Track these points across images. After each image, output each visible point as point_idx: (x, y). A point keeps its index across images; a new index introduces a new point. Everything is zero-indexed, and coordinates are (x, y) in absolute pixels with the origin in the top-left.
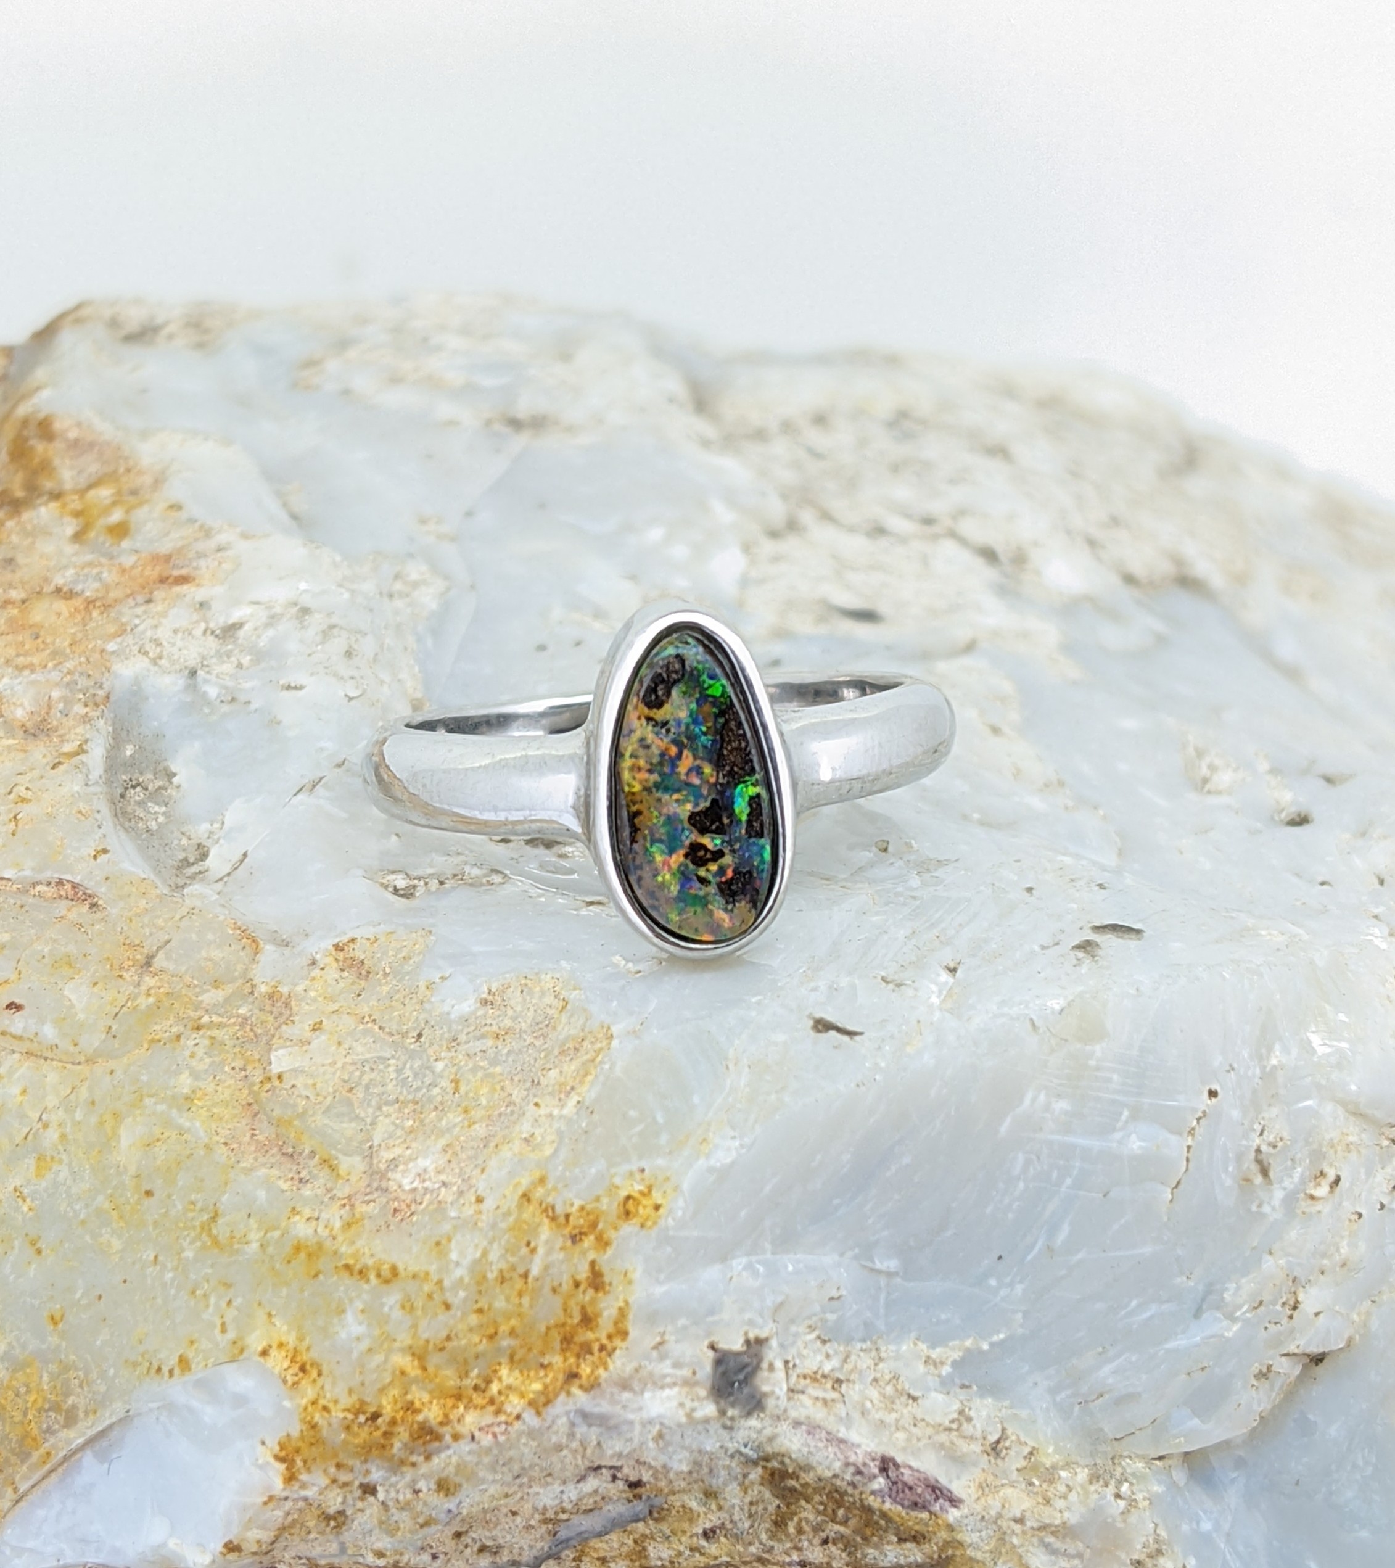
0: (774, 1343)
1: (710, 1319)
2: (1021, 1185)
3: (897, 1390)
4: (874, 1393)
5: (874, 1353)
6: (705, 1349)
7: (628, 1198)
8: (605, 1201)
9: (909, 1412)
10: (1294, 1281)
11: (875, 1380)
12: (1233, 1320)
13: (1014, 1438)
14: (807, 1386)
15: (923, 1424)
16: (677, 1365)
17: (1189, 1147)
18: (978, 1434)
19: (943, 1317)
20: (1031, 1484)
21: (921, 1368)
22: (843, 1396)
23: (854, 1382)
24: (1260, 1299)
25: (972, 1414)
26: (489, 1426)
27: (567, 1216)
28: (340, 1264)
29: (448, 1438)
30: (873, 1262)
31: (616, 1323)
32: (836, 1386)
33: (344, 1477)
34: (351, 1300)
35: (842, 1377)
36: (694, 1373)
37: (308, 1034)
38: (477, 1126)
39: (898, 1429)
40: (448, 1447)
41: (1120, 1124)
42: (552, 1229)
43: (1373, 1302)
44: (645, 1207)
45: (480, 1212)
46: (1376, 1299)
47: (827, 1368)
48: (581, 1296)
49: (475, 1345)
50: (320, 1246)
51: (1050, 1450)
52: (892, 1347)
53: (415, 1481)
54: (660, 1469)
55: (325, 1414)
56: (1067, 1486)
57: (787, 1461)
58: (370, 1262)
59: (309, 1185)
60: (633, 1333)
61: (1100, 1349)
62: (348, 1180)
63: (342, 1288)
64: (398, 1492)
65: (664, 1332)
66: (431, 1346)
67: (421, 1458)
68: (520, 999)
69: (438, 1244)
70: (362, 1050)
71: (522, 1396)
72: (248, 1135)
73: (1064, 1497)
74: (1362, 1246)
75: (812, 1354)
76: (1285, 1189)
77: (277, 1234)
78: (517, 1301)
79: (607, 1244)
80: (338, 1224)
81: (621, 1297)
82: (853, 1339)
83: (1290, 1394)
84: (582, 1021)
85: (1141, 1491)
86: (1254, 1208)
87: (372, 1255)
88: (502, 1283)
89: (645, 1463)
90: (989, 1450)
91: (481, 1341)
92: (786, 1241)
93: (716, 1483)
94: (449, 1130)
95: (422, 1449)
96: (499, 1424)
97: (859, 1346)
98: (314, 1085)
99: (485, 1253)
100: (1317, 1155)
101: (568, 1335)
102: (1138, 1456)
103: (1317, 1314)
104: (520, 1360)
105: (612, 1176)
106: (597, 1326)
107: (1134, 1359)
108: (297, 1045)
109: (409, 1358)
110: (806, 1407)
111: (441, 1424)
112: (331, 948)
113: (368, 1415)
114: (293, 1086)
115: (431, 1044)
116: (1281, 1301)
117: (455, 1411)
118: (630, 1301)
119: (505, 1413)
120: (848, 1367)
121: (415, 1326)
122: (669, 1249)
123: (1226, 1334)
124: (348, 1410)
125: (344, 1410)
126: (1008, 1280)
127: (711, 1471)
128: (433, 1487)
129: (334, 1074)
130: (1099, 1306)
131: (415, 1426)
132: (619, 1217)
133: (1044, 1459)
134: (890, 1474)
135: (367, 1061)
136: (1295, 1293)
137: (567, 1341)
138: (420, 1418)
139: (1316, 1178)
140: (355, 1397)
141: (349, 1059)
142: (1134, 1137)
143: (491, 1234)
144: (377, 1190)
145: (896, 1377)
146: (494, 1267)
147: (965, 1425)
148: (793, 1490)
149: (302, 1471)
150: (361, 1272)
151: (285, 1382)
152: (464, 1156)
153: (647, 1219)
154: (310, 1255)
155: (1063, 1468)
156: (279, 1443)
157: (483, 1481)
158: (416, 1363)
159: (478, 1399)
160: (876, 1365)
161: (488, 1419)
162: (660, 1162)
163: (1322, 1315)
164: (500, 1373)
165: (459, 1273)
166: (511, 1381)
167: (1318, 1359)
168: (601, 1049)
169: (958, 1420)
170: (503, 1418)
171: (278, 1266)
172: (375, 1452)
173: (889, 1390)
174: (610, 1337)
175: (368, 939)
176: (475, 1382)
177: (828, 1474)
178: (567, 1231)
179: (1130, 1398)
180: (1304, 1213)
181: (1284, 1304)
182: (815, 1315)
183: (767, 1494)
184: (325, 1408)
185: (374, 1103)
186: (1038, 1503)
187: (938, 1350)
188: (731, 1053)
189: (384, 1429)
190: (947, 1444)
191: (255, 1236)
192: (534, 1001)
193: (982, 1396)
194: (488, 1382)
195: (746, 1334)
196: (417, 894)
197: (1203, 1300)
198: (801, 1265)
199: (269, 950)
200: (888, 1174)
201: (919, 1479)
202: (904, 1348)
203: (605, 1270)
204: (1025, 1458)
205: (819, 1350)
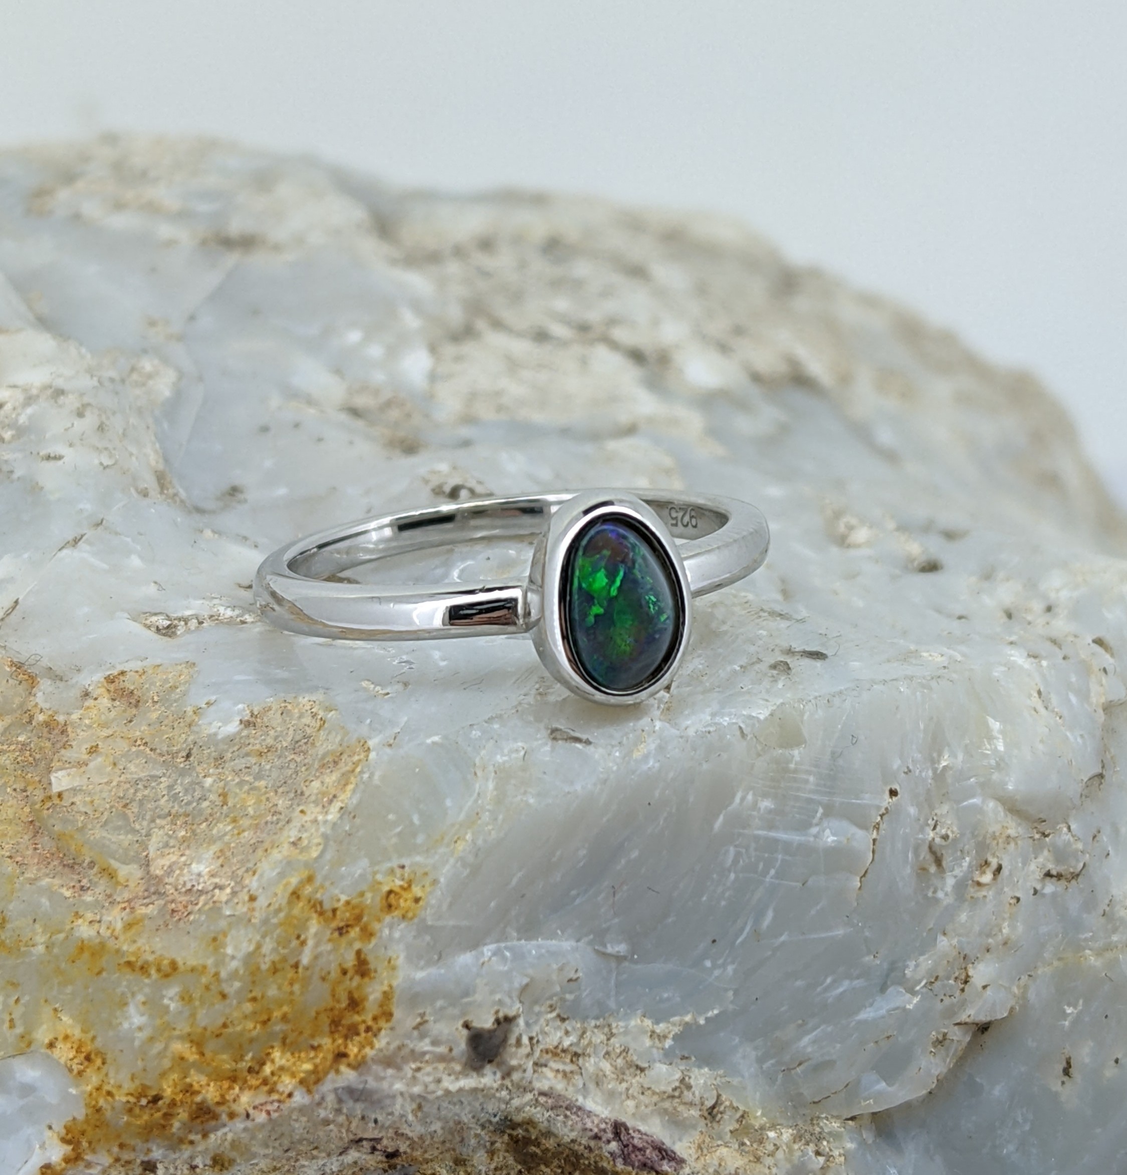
0: (521, 1022)
1: (465, 1000)
2: (732, 876)
3: (627, 1062)
4: (606, 1066)
5: (606, 1030)
6: (460, 1028)
7: (390, 892)
8: (369, 895)
9: (638, 1082)
10: (964, 958)
11: (607, 1053)
12: (914, 993)
13: (727, 1103)
14: (548, 1061)
15: (650, 1092)
16: (435, 1043)
17: (874, 840)
18: (697, 1100)
19: (666, 995)
20: (743, 1144)
21: (648, 1042)
22: (580, 1068)
23: (589, 1056)
24: (935, 975)
25: (692, 1082)
26: (262, 1105)
27: (334, 911)
28: (122, 961)
29: (224, 1117)
30: (605, 946)
31: (381, 1006)
32: (574, 1059)
33: (126, 1156)
34: (133, 994)
35: (580, 1051)
36: (451, 1050)
37: (86, 757)
38: (246, 834)
39: (628, 1098)
40: (224, 1125)
41: (815, 821)
42: (319, 923)
43: (1030, 976)
44: (406, 900)
45: (253, 910)
46: (1032, 973)
47: (566, 1043)
48: (348, 982)
49: (250, 1031)
50: (102, 945)
51: (759, 1113)
52: (621, 1024)
53: (192, 1158)
54: (416, 1140)
55: (109, 1098)
56: (775, 1145)
57: (531, 1130)
58: (151, 958)
59: (90, 892)
60: (398, 1013)
61: (800, 1022)
62: (127, 886)
63: (125, 983)
64: (176, 1168)
65: (424, 1013)
66: (208, 1033)
67: (199, 1137)
68: (280, 721)
69: (215, 939)
70: (135, 769)
71: (293, 1075)
72: (31, 847)
73: (771, 1155)
74: (1020, 927)
75: (553, 1031)
76: (955, 877)
77: (62, 936)
78: (286, 988)
79: (371, 935)
80: (119, 925)
81: (386, 982)
82: (587, 1017)
83: (962, 1060)
84: (339, 738)
85: (837, 1148)
86: (930, 894)
87: (153, 952)
88: (274, 973)
89: (403, 1134)
90: (706, 1114)
91: (255, 1028)
92: (530, 930)
93: (465, 1152)
94: (220, 838)
95: (200, 1128)
96: (272, 1102)
97: (593, 1023)
98: (92, 802)
99: (259, 946)
100: (982, 847)
101: (336, 1019)
102: (833, 1117)
103: (985, 987)
104: (292, 1043)
105: (375, 873)
106: (364, 1009)
107: (829, 1029)
108: (73, 767)
109: (188, 1045)
110: (549, 1080)
111: (218, 1103)
112: (102, 680)
113: (150, 1098)
114: (73, 803)
115: (200, 763)
116: (954, 976)
117: (231, 1092)
118: (395, 983)
119: (278, 1092)
120: (584, 1042)
121: (193, 1015)
122: (428, 938)
123: (908, 1007)
124: (132, 1095)
125: (128, 1094)
126: (720, 962)
127: (462, 1141)
128: (209, 1162)
129: (110, 791)
130: (799, 983)
131: (194, 1106)
132: (382, 910)
133: (753, 1122)
134: (622, 1138)
135: (140, 779)
136: (966, 968)
137: (335, 1023)
138: (198, 1099)
139: (981, 866)
140: (137, 1082)
141: (122, 778)
142: (828, 832)
143: (263, 929)
144: (154, 893)
145: (626, 1051)
146: (267, 959)
147: (686, 1092)
148: (534, 1155)
149: (88, 1151)
150: (142, 968)
151: (71, 1070)
152: (235, 860)
153: (407, 912)
154: (93, 955)
155: (770, 1129)
156: (65, 1127)
157: (254, 1156)
158: (194, 1049)
159: (253, 1081)
160: (608, 1039)
161: (261, 1098)
162: (418, 859)
163: (988, 988)
164: (272, 1056)
165: (234, 964)
166: (283, 1062)
167: (984, 1028)
168: (360, 760)
169: (679, 1087)
170: (275, 1097)
171: (63, 965)
172: (156, 1132)
173: (620, 1062)
174: (375, 1019)
175: (137, 672)
176: (249, 1064)
177: (567, 1139)
178: (334, 925)
179: (827, 1065)
180: (972, 897)
181: (956, 978)
182: (555, 995)
183: (511, 1161)
184: (109, 1093)
185: (148, 817)
186: (750, 1161)
187: (661, 1025)
188: (477, 761)
189: (164, 1111)
190: (670, 1109)
191: (40, 939)
192: (293, 722)
193: (700, 1067)
194: (263, 1064)
195: (497, 1012)
196: (179, 633)
197: (887, 976)
198: (543, 951)
199: (45, 685)
200: (618, 867)
201: (647, 1142)
202: (633, 1023)
203: (370, 958)
204: (737, 1121)
205: (559, 1028)
